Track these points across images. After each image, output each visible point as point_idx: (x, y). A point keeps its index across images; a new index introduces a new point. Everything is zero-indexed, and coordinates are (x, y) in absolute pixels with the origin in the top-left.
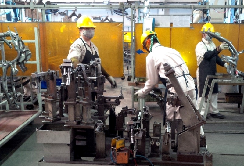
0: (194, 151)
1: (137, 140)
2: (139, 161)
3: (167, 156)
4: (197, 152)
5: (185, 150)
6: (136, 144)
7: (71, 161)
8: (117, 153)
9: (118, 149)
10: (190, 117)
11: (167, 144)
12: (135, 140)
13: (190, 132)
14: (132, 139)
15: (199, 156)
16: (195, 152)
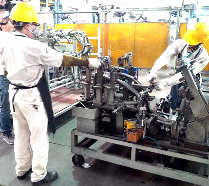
0: (201, 140)
1: (147, 124)
2: (149, 142)
3: (175, 141)
4: (204, 142)
5: (193, 139)
6: (145, 127)
7: (95, 133)
8: (128, 132)
9: (129, 129)
10: (200, 109)
11: (175, 131)
12: (145, 124)
13: (199, 123)
14: (142, 122)
15: (205, 146)
16: (202, 142)
